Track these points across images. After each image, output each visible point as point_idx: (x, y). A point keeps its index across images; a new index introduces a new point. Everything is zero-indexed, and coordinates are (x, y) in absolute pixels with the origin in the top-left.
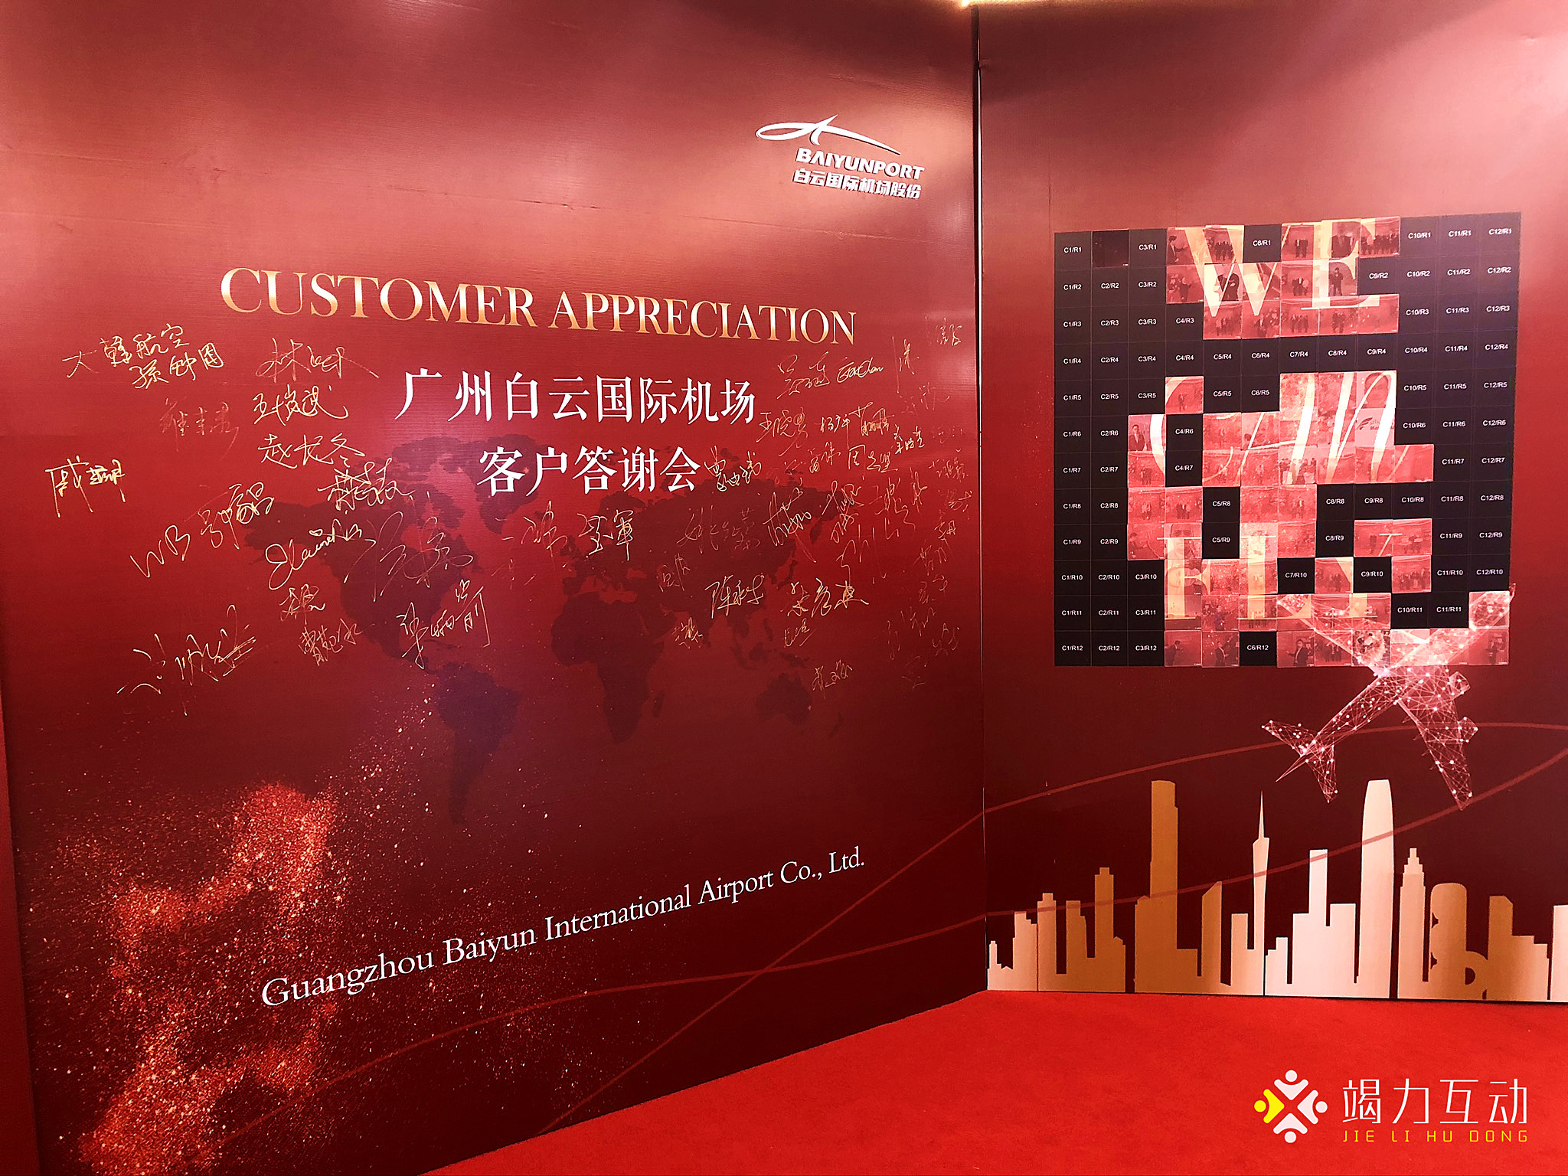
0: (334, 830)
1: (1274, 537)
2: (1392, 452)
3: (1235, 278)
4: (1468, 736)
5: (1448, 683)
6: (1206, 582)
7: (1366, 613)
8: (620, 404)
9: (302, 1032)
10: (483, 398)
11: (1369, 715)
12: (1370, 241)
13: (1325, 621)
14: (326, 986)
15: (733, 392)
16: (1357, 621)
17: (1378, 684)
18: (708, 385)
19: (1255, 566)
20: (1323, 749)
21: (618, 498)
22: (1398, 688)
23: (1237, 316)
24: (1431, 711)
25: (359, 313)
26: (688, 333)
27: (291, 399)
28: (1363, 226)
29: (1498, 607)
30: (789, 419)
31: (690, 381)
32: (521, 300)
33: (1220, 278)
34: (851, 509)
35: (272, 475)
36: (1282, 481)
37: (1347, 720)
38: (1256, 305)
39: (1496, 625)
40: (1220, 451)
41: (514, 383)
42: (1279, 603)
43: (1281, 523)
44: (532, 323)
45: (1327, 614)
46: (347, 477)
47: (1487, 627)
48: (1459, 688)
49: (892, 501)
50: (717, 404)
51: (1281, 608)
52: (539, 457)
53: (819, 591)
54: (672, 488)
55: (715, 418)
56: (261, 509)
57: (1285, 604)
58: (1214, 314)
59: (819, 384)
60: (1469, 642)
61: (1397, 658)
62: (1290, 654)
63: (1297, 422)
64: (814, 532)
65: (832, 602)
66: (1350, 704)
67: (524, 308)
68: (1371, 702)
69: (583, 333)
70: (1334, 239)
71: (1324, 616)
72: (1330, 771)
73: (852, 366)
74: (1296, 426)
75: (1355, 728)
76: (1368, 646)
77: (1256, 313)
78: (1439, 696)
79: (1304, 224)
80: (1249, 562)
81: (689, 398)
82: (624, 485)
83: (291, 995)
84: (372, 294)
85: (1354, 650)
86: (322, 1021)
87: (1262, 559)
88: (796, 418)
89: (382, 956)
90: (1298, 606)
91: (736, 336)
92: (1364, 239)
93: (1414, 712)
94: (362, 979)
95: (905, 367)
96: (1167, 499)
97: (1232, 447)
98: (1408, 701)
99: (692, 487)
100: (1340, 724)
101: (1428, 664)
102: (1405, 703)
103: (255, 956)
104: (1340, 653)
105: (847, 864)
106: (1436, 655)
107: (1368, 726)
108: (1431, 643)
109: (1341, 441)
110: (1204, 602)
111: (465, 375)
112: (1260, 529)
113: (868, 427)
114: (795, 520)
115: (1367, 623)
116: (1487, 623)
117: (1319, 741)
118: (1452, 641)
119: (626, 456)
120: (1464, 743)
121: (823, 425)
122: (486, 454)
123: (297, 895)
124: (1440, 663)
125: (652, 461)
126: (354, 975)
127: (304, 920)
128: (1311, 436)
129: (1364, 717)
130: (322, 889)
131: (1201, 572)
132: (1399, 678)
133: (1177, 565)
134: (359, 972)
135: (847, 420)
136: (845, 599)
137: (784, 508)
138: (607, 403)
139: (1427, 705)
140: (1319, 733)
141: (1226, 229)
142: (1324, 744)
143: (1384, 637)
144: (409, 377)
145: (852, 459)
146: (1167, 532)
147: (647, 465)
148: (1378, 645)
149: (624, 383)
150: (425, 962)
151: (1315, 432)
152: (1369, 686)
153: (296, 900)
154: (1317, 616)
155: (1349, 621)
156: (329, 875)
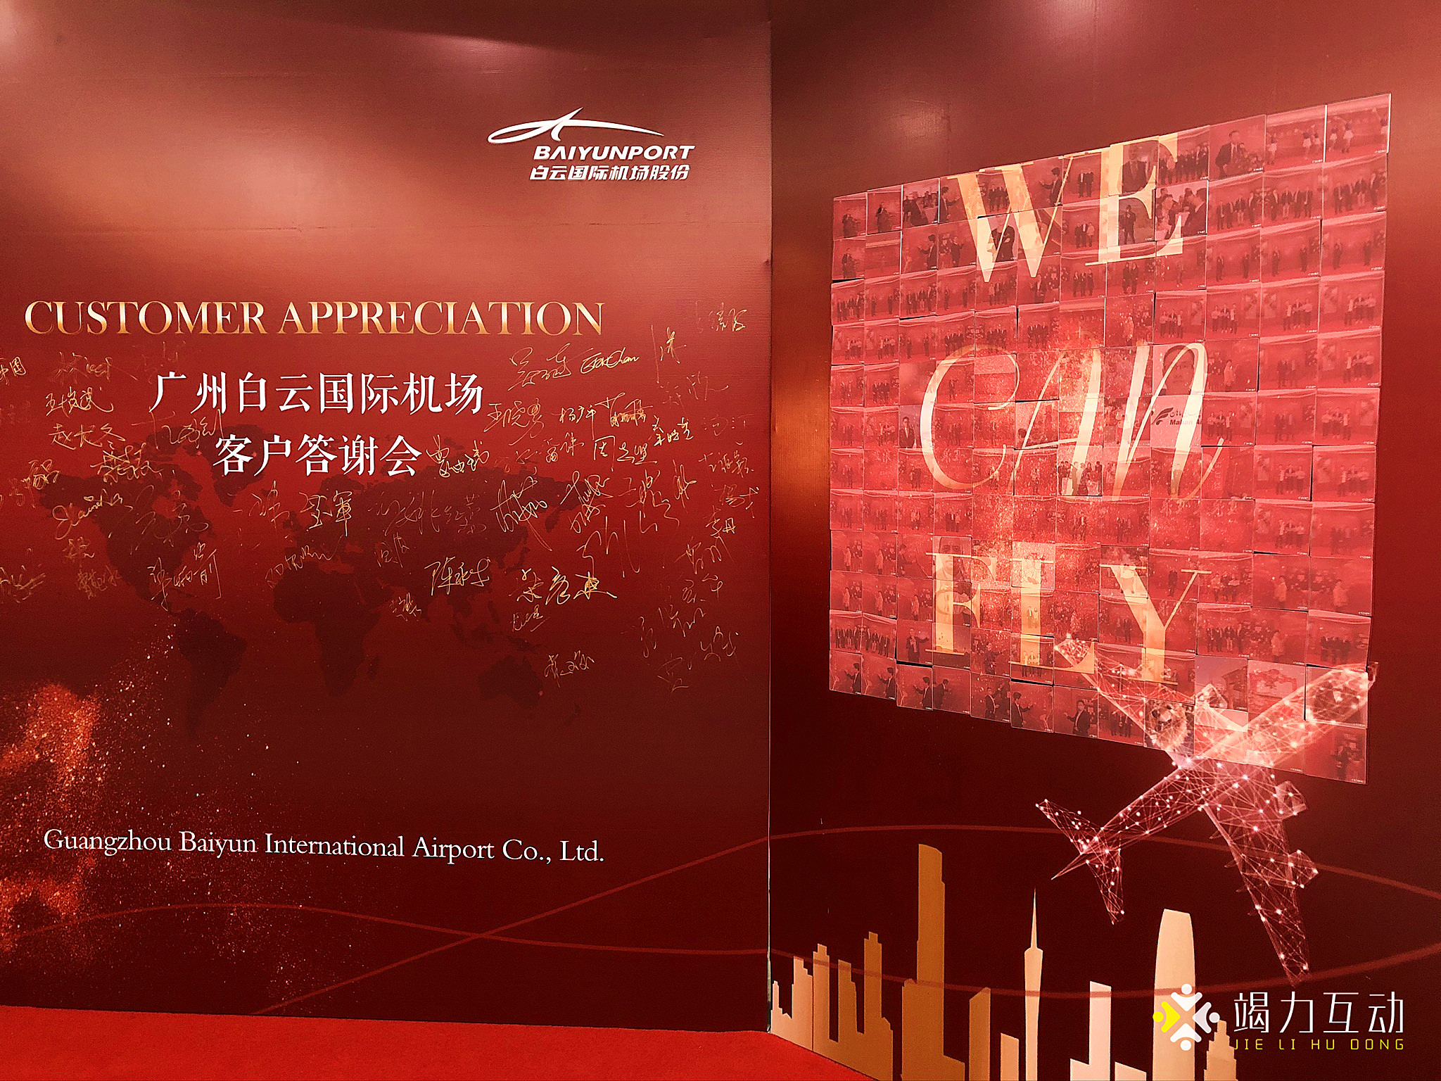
0: (98, 726)
1: (1051, 561)
2: (1198, 457)
3: (1011, 232)
4: (1303, 880)
5: (1275, 795)
6: (976, 611)
7: (1163, 677)
8: (342, 397)
9: (72, 874)
10: (219, 395)
11: (1165, 818)
12: (1170, 165)
13: (1111, 681)
14: (89, 844)
15: (459, 384)
16: (1150, 686)
17: (1178, 777)
18: (431, 379)
19: (1030, 597)
20: (1107, 851)
21: (338, 480)
22: (1205, 789)
23: (1012, 278)
24: (1251, 830)
25: (123, 330)
26: (412, 332)
27: (72, 397)
28: (1162, 146)
29: (1350, 694)
30: (522, 410)
31: (412, 375)
32: (253, 312)
33: (994, 233)
34: (596, 500)
35: (59, 454)
36: (1060, 492)
37: (1138, 819)
38: (1034, 263)
39: (1347, 721)
40: (992, 451)
41: (245, 381)
42: (1056, 648)
43: (1059, 544)
44: (262, 330)
45: (1113, 672)
46: (111, 456)
47: (1333, 722)
48: (1290, 805)
49: (649, 493)
50: (441, 394)
51: (1058, 655)
52: (266, 444)
53: (555, 579)
54: (391, 473)
55: (438, 409)
56: (50, 479)
57: (1063, 651)
58: (987, 279)
59: (558, 375)
60: (1306, 741)
61: (1204, 746)
62: (1069, 718)
63: (1080, 414)
64: (550, 522)
65: (572, 591)
66: (1141, 797)
67: (255, 319)
68: (1168, 801)
69: (308, 338)
70: (1126, 168)
71: (1110, 672)
72: (1115, 883)
73: (599, 357)
74: (1078, 419)
75: (1147, 832)
76: (1165, 724)
77: (1033, 275)
78: (1261, 811)
79: (1089, 152)
80: (1023, 591)
81: (411, 390)
82: (344, 469)
83: (64, 844)
84: (132, 314)
85: (1147, 726)
86: (86, 870)
87: (1036, 589)
88: (532, 407)
89: (131, 831)
90: (1078, 655)
91: (463, 332)
92: (1163, 164)
93: (1225, 827)
94: (116, 845)
95: (668, 356)
96: (936, 507)
97: (1004, 446)
98: (1218, 809)
99: (413, 472)
100: (1129, 823)
101: (1246, 761)
102: (1214, 811)
103: (40, 809)
104: (1128, 727)
105: (582, 856)
106: (1256, 752)
107: (1163, 833)
108: (1250, 732)
109: (1133, 439)
110: (974, 635)
111: (205, 376)
112: (1036, 551)
113: (619, 419)
114: (528, 508)
115: (1164, 691)
116: (1334, 716)
117: (1102, 839)
118: (1280, 735)
119: (346, 444)
120: (1298, 888)
121: (563, 416)
122: (221, 440)
123: (70, 770)
124: (1262, 763)
125: (372, 448)
126: (110, 841)
127: (74, 790)
128: (1096, 432)
129: (1159, 819)
130: (88, 769)
131: (970, 598)
132: (1206, 775)
133: (945, 587)
134: (114, 839)
135: (592, 410)
136: (588, 590)
137: (515, 496)
138: (329, 396)
139: (1244, 821)
140: (1102, 829)
141: (1001, 171)
142: (1109, 845)
143: (1186, 714)
144: (160, 379)
145: (599, 450)
146: (936, 547)
147: (367, 451)
148: (1177, 723)
149: (346, 378)
150: (164, 845)
151: (1101, 428)
152: (1165, 778)
153: (69, 773)
154: (1101, 672)
155: (1141, 684)
156: (93, 760)
